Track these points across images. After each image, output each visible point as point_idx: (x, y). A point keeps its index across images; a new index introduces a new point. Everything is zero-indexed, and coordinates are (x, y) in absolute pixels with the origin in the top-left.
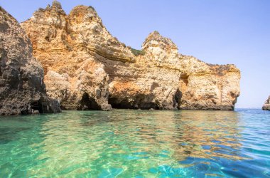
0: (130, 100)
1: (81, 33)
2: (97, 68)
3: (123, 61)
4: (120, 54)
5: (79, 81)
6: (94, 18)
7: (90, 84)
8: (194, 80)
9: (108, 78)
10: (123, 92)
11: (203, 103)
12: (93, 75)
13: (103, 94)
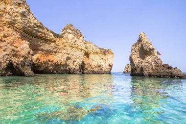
0: (50, 68)
1: (9, 13)
2: (22, 44)
3: (46, 40)
4: (44, 35)
5: (4, 53)
6: (22, 5)
7: (15, 56)
8: (92, 56)
9: (32, 52)
10: (45, 62)
11: (96, 70)
12: (19, 49)
13: (27, 63)
